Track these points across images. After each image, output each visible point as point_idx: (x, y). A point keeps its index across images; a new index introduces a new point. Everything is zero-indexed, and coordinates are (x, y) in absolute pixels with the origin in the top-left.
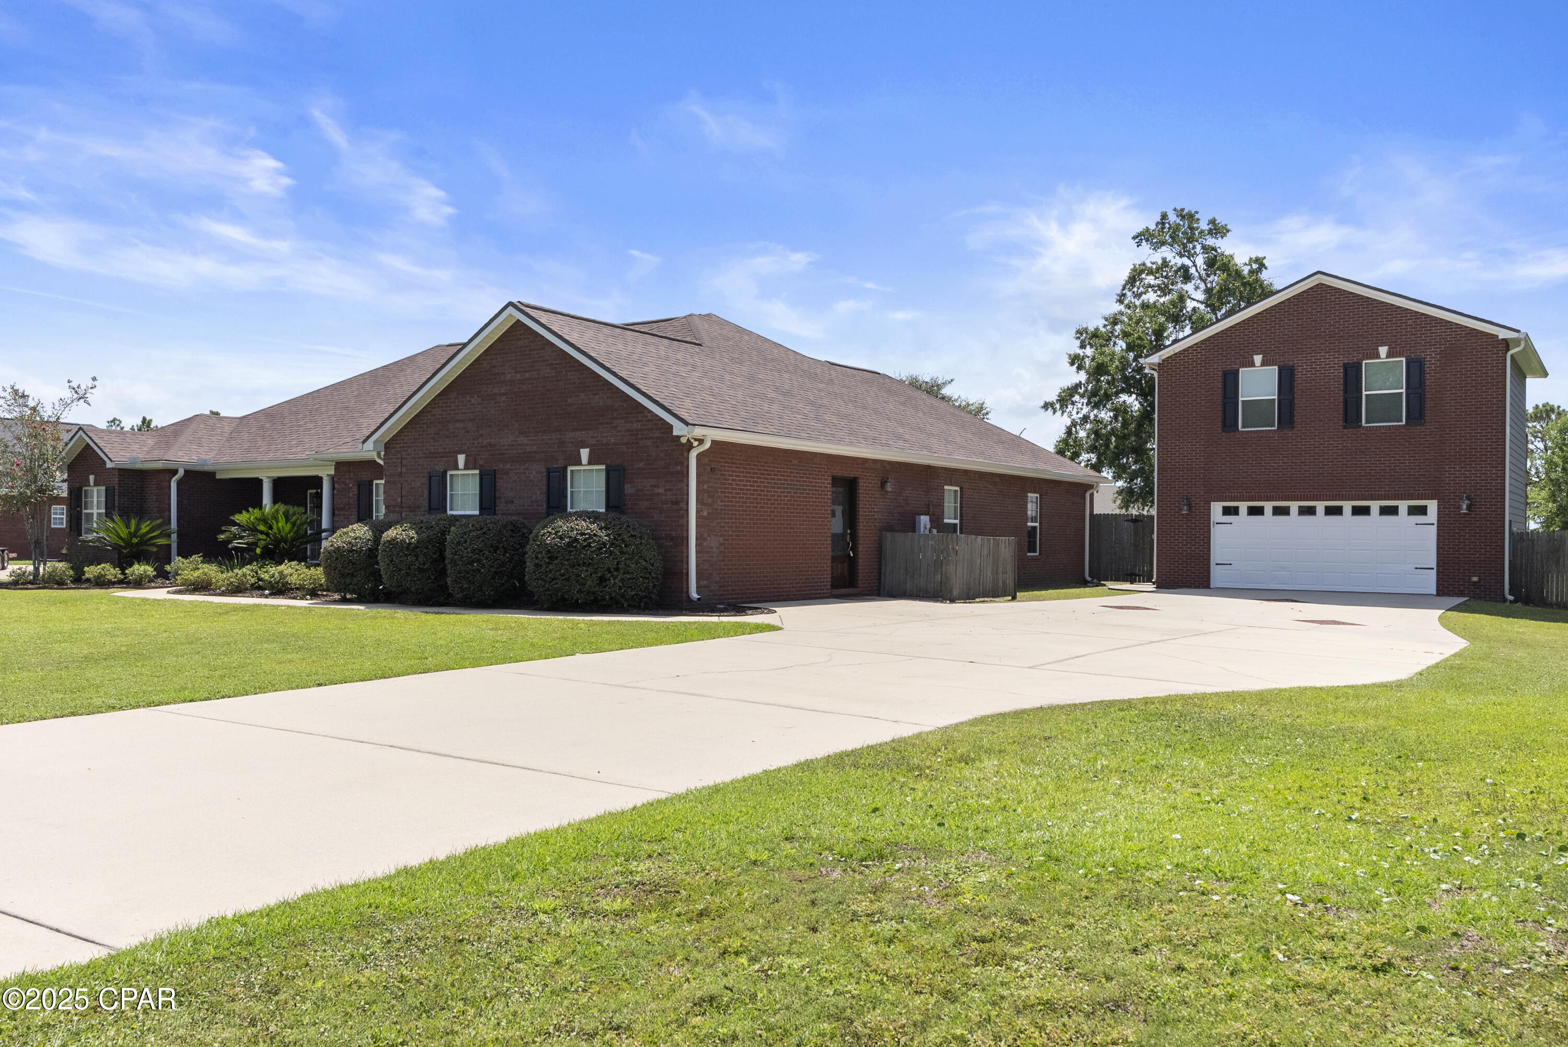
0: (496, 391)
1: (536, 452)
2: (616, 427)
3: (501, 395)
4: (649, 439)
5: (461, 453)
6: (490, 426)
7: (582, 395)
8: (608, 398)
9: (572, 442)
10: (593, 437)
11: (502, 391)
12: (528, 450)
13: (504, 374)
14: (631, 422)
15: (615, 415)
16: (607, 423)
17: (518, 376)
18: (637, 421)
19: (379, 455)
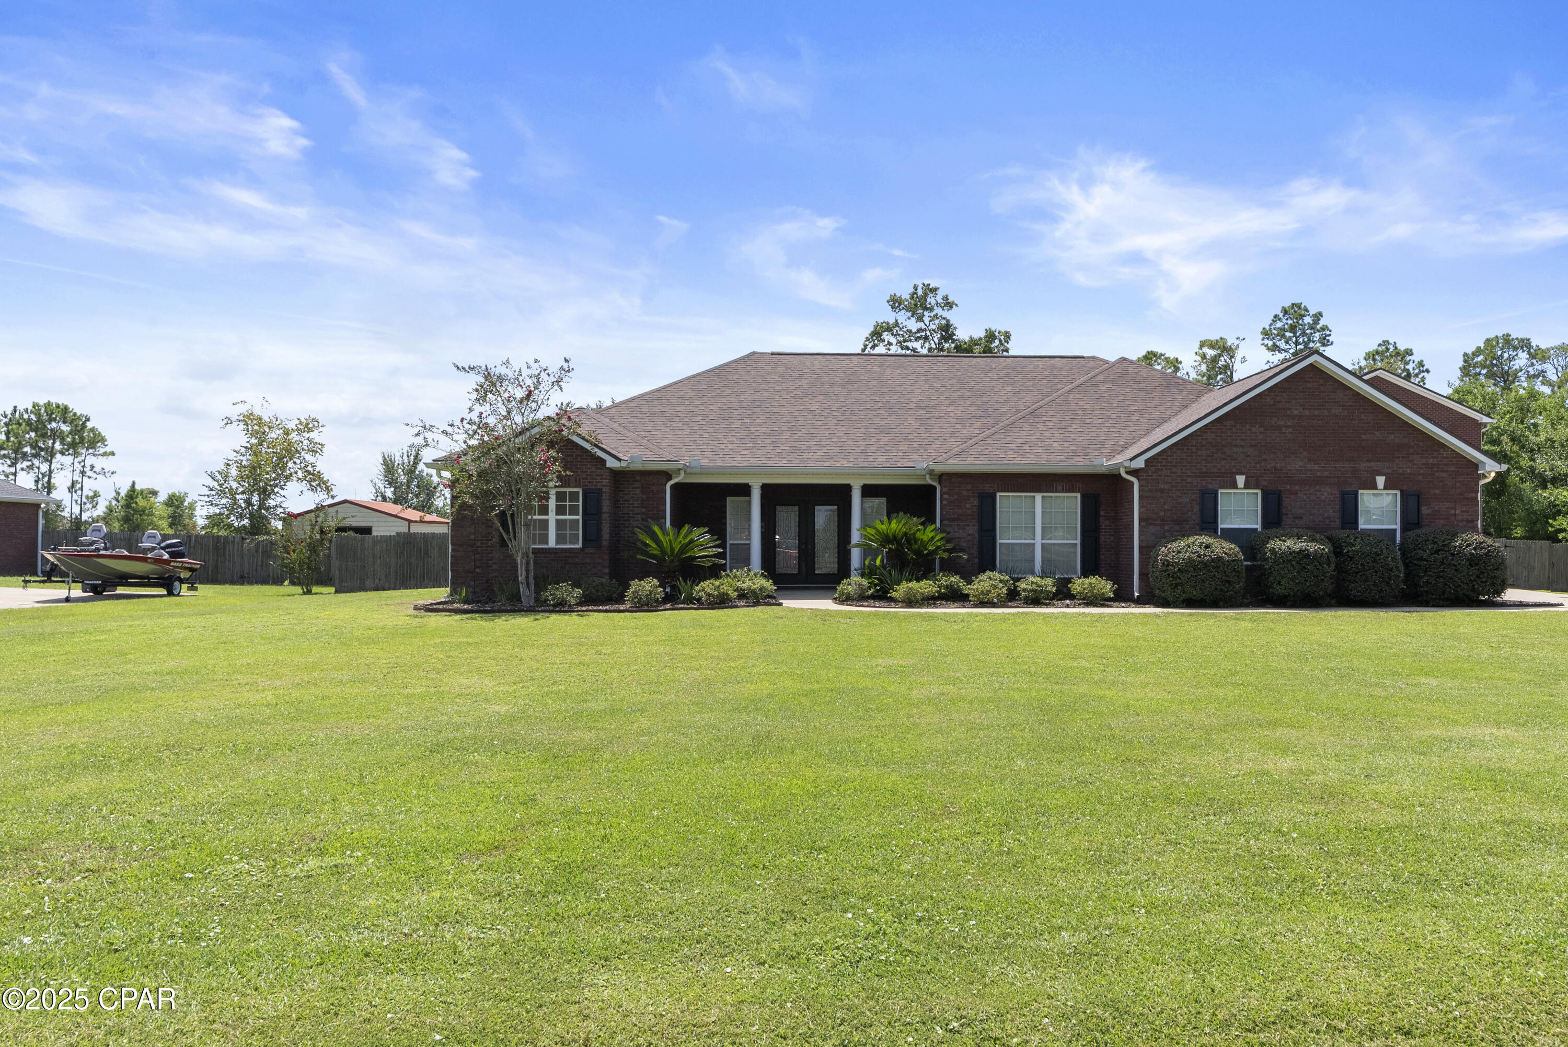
0: (1281, 423)
1: (1327, 477)
2: (1412, 461)
3: (1288, 427)
4: (1445, 471)
5: (1241, 474)
6: (1275, 453)
7: (1377, 433)
8: (1404, 437)
9: (1366, 471)
10: (1388, 467)
11: (1289, 424)
12: (1318, 474)
13: (1290, 409)
14: (1427, 458)
15: (1411, 451)
16: (1403, 457)
17: (1307, 413)
18: (1432, 458)
19: (1130, 472)
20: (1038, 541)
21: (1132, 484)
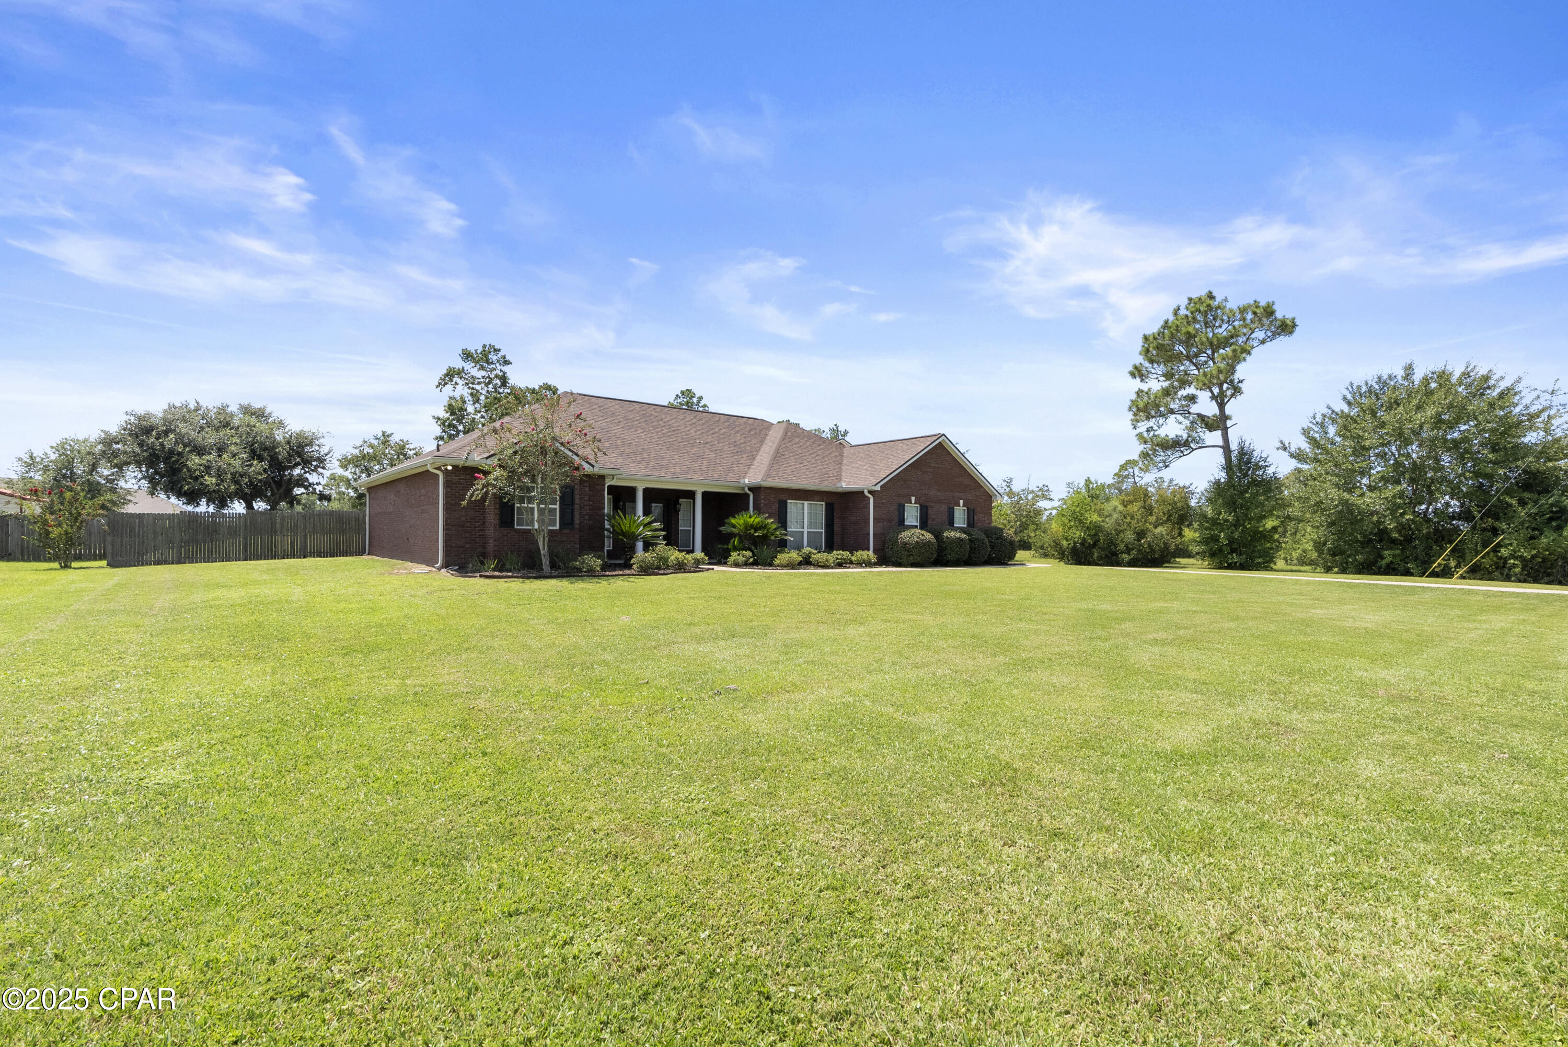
0: (928, 470)
1: (943, 500)
2: (971, 493)
4: (982, 499)
5: (913, 496)
6: (925, 485)
7: (960, 478)
8: (969, 481)
9: (957, 497)
10: (964, 496)
11: (931, 470)
12: (941, 497)
13: (931, 463)
14: (976, 492)
15: (971, 488)
16: (969, 491)
17: (937, 465)
19: (870, 492)
20: (806, 530)
21: (869, 499)
